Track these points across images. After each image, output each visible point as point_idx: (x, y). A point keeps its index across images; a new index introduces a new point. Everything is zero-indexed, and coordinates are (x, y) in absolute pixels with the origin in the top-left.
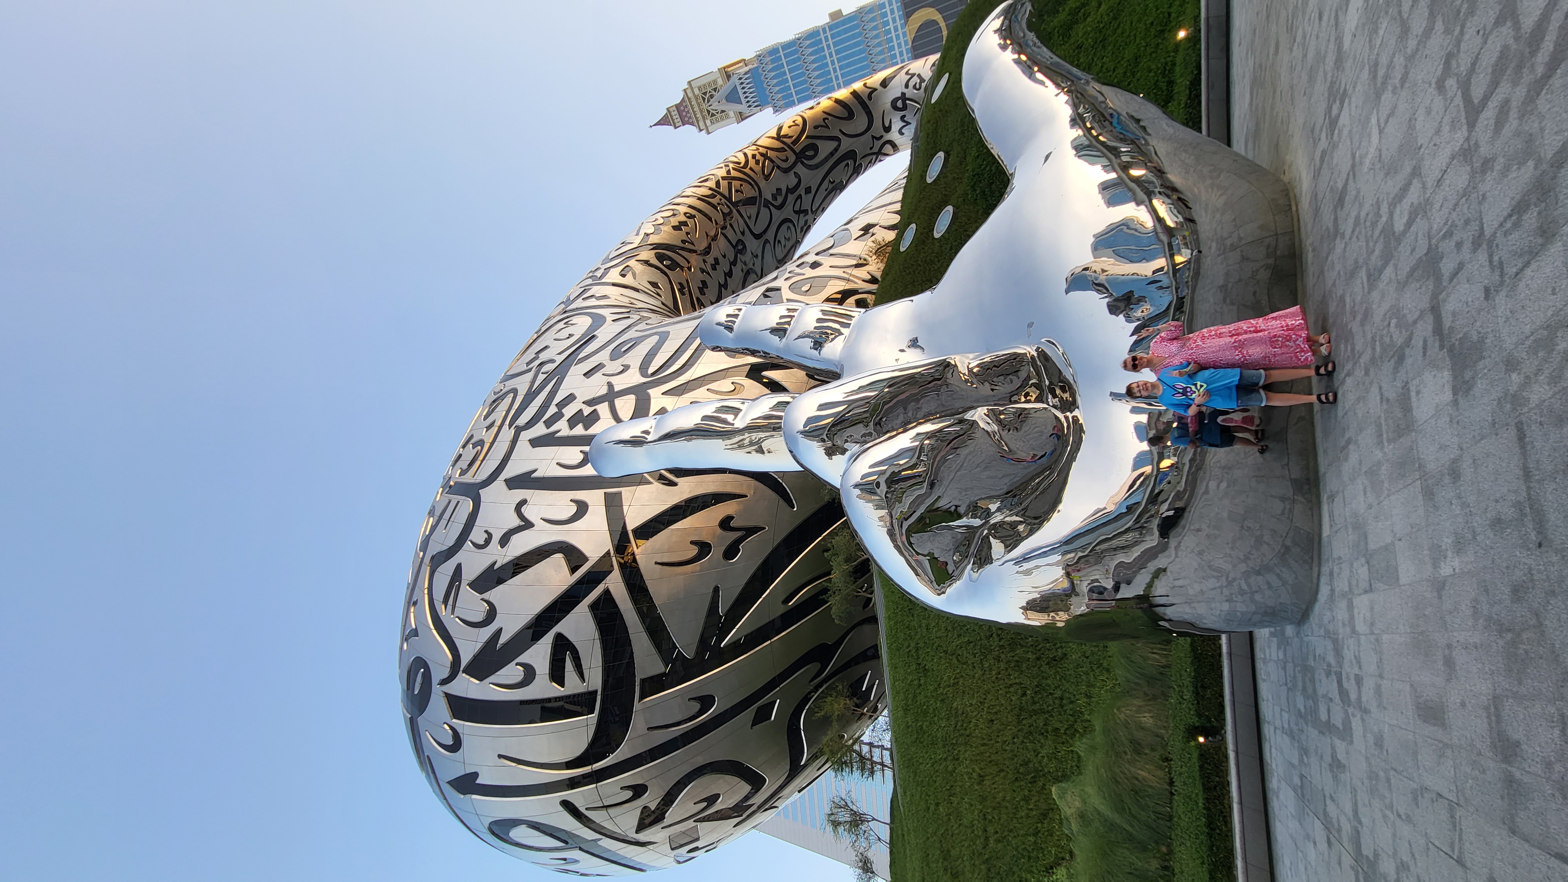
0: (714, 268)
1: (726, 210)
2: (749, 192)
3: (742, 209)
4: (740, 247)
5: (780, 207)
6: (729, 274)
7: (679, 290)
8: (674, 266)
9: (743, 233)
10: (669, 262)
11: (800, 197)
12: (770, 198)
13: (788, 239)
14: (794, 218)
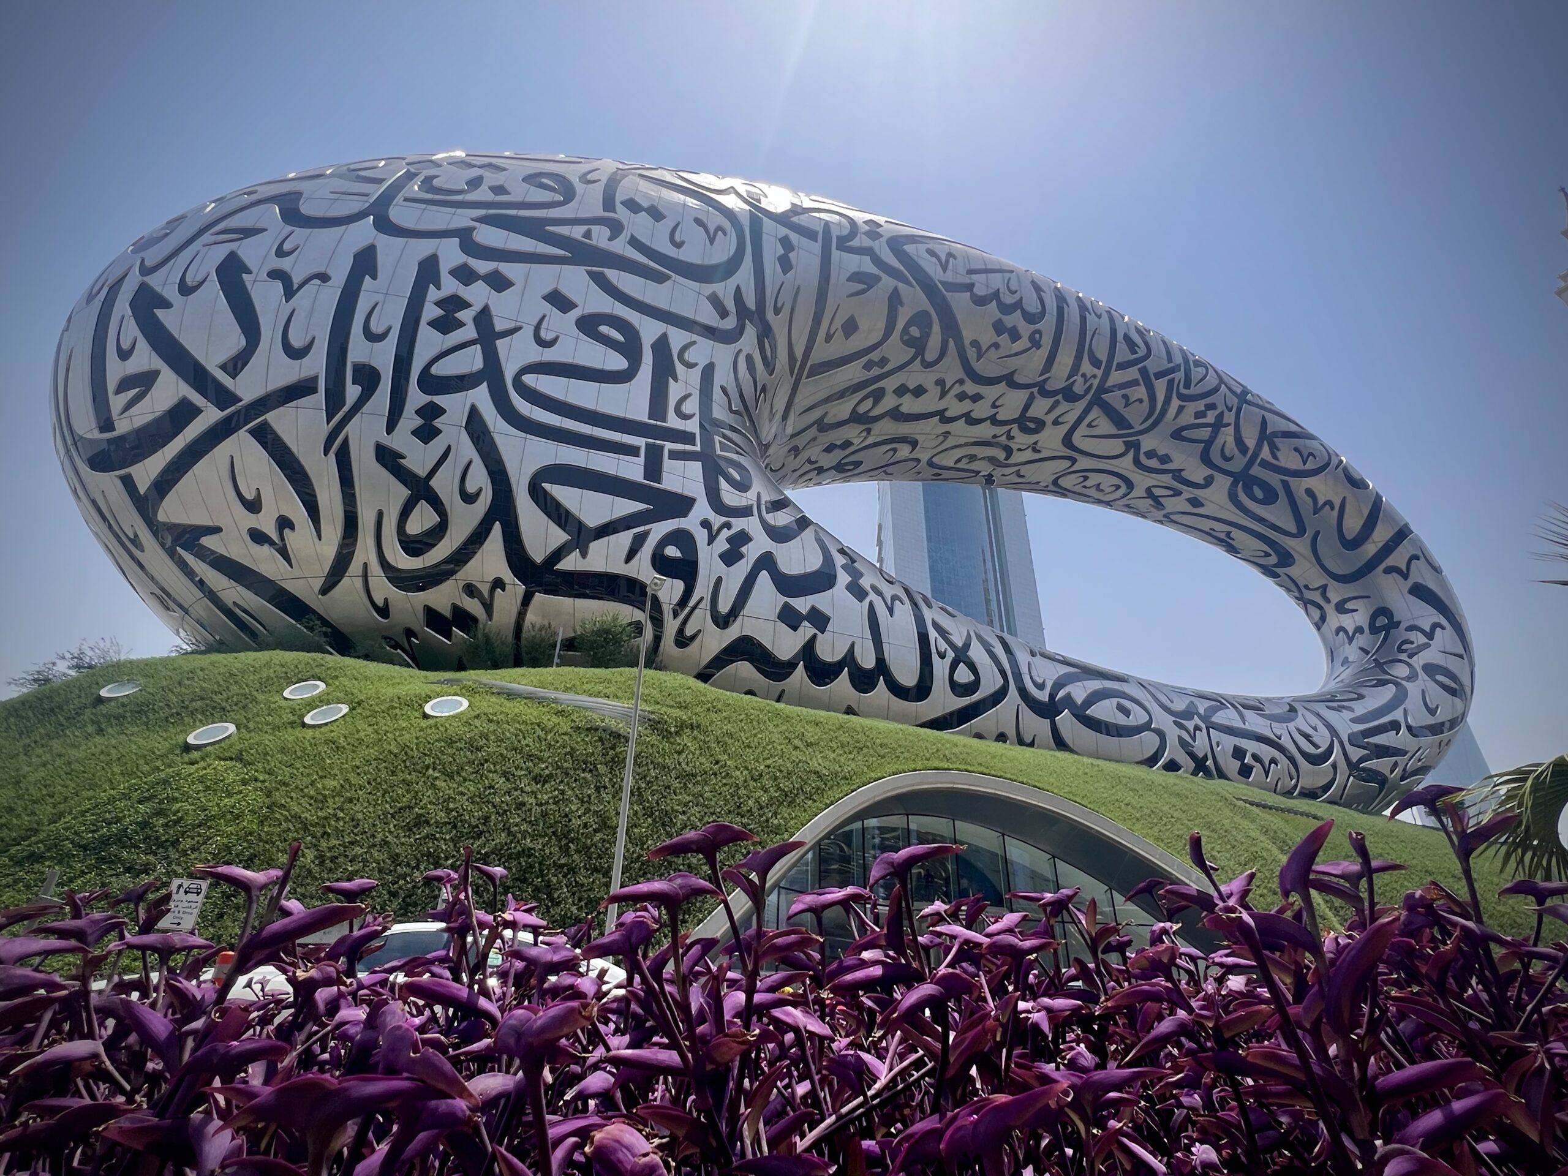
0: (962, 397)
1: (1078, 388)
2: (1135, 415)
3: (1095, 412)
4: (1032, 425)
5: (1137, 462)
6: (972, 421)
7: (871, 360)
9: (1056, 423)
10: (917, 334)
11: (1177, 493)
13: (1098, 487)
14: (1139, 491)
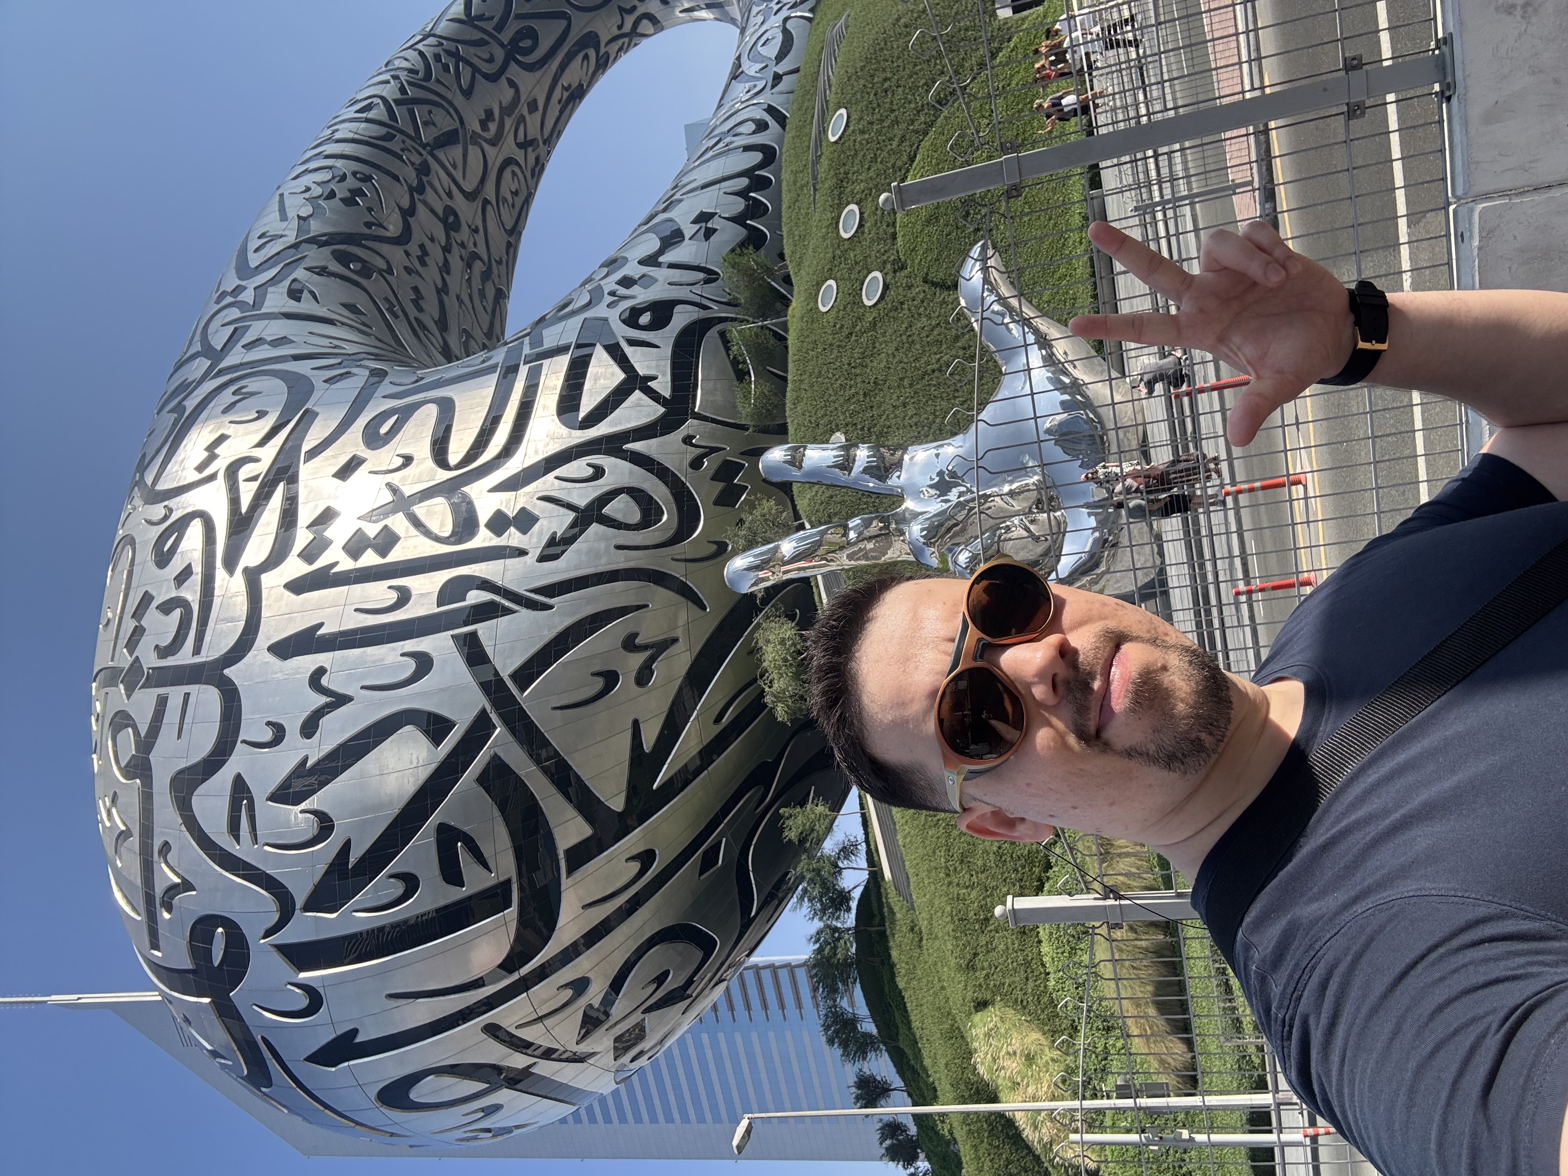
0: (422, 261)
1: (417, 160)
2: (445, 123)
3: (440, 154)
4: (452, 219)
5: (493, 143)
6: (445, 268)
7: (387, 310)
8: (366, 271)
9: (449, 194)
10: (359, 266)
11: (522, 119)
12: (478, 130)
13: (515, 193)
14: (519, 155)
